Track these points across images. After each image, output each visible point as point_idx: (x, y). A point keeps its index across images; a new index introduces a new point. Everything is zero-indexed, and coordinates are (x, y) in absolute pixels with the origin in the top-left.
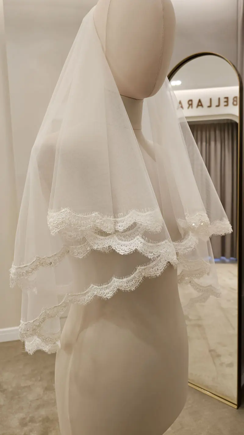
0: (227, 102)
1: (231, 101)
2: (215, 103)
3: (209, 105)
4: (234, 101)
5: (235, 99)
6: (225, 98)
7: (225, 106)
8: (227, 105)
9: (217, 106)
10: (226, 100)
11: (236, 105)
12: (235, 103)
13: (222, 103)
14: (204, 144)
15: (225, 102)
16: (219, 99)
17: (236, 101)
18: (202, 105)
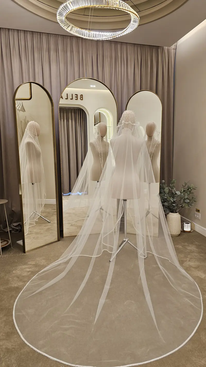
0: (77, 97)
1: (79, 97)
2: (70, 97)
3: (67, 98)
4: (81, 97)
5: (81, 96)
6: (76, 95)
7: (76, 99)
8: (77, 99)
9: (71, 99)
10: (76, 96)
11: (82, 100)
12: (81, 98)
13: (74, 98)
14: (65, 121)
15: (76, 97)
16: (72, 94)
17: (82, 97)
18: (62, 97)
